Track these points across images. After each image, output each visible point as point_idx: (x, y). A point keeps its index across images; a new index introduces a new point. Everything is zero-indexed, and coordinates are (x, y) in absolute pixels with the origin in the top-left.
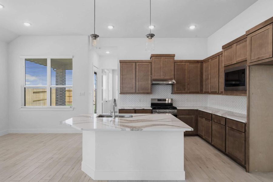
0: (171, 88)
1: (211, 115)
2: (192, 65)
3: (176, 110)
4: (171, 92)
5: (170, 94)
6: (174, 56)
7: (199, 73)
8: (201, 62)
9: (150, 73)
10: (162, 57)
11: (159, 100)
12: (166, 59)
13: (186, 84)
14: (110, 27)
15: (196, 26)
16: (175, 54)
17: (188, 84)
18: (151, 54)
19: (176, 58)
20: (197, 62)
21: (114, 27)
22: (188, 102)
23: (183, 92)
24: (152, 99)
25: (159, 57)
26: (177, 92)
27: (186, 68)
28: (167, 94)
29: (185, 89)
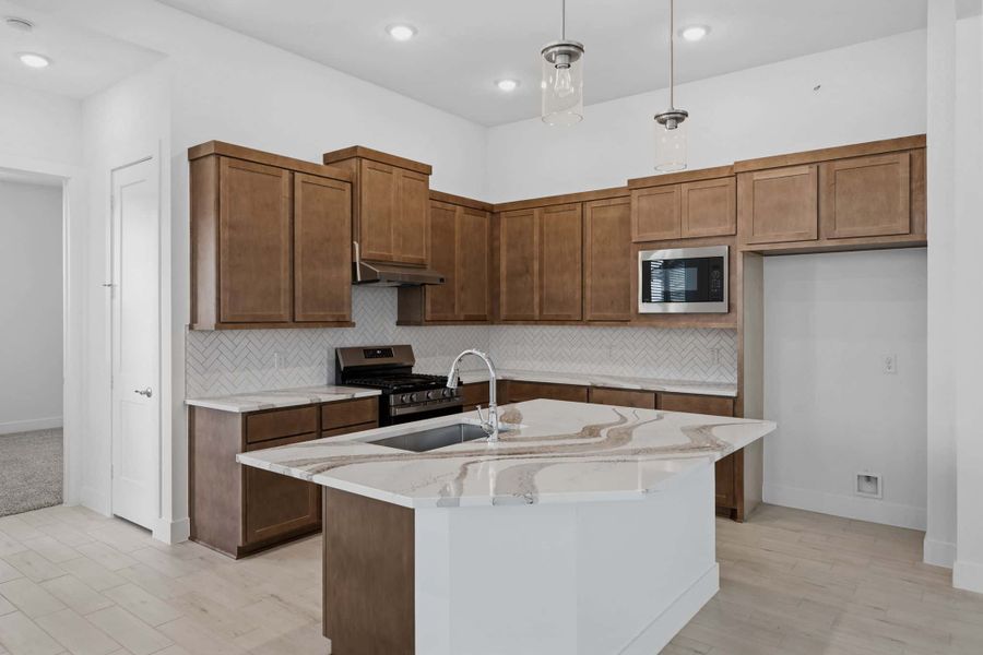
1: (584, 391)
2: (471, 220)
4: (396, 318)
6: (426, 171)
7: (487, 249)
8: (491, 212)
10: (395, 170)
11: (370, 352)
12: (407, 181)
13: (456, 285)
15: (518, 83)
16: (430, 168)
17: (462, 289)
20: (483, 208)
23: (450, 316)
25: (386, 168)
27: (457, 227)
28: (382, 325)
29: (454, 305)
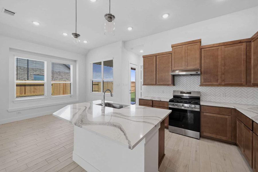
0: (200, 79)
1: (251, 122)
2: (230, 48)
3: (199, 106)
4: (200, 84)
5: (197, 86)
6: (200, 41)
7: (243, 57)
8: (248, 42)
9: (170, 65)
10: (184, 46)
11: (182, 92)
12: (189, 47)
13: (219, 73)
14: (130, 29)
16: (201, 39)
17: (223, 74)
18: (171, 45)
19: (203, 44)
20: (240, 42)
21: (132, 28)
22: (225, 96)
23: (215, 83)
24: (174, 91)
25: (181, 46)
26: (204, 83)
27: (219, 54)
28: (193, 86)
29: (218, 79)
